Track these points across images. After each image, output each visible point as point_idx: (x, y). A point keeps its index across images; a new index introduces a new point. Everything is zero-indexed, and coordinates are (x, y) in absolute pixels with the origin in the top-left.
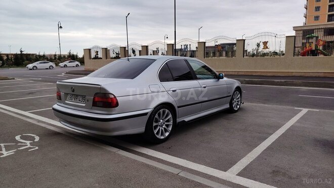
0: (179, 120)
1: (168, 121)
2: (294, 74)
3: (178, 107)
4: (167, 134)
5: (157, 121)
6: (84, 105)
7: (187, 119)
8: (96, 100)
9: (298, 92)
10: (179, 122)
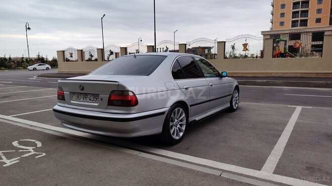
0: (191, 119)
1: (181, 121)
2: (273, 75)
3: (191, 106)
4: (181, 134)
5: (172, 121)
6: (97, 104)
7: (198, 118)
8: (113, 98)
9: (281, 91)
10: (191, 122)
